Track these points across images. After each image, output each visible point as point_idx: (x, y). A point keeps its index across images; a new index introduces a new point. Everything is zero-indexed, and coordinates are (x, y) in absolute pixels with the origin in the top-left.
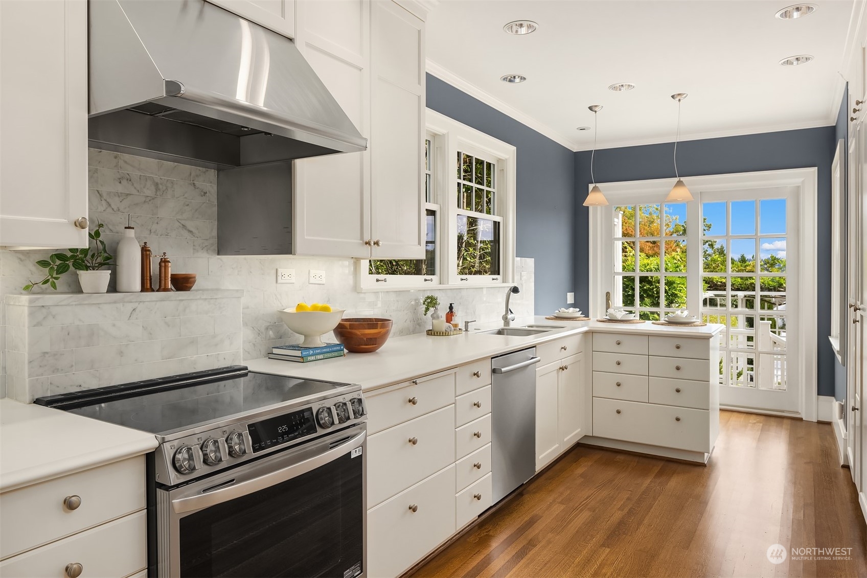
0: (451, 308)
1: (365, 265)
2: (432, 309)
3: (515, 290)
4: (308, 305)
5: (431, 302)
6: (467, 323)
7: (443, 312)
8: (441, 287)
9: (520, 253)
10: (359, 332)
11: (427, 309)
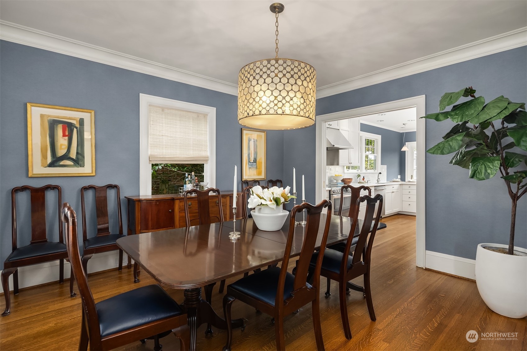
0: (364, 177)
1: (345, 167)
2: (359, 178)
3: (380, 173)
4: (337, 174)
5: (359, 176)
6: (368, 181)
7: (362, 178)
8: (361, 172)
9: (382, 163)
10: (346, 180)
11: (358, 177)
